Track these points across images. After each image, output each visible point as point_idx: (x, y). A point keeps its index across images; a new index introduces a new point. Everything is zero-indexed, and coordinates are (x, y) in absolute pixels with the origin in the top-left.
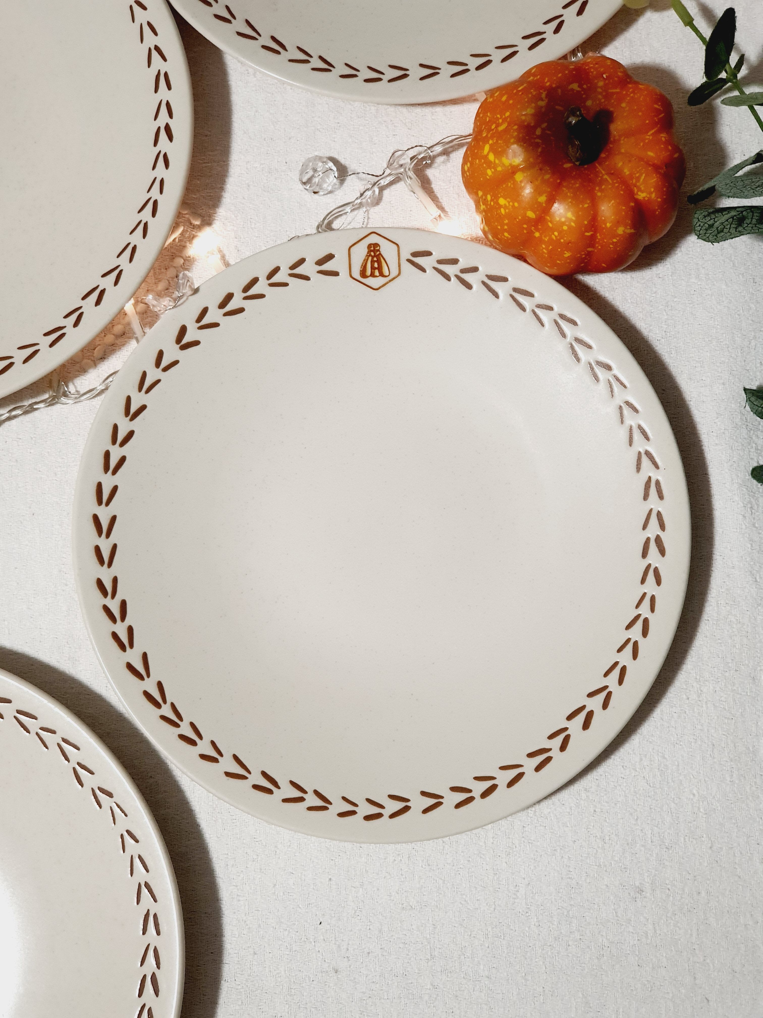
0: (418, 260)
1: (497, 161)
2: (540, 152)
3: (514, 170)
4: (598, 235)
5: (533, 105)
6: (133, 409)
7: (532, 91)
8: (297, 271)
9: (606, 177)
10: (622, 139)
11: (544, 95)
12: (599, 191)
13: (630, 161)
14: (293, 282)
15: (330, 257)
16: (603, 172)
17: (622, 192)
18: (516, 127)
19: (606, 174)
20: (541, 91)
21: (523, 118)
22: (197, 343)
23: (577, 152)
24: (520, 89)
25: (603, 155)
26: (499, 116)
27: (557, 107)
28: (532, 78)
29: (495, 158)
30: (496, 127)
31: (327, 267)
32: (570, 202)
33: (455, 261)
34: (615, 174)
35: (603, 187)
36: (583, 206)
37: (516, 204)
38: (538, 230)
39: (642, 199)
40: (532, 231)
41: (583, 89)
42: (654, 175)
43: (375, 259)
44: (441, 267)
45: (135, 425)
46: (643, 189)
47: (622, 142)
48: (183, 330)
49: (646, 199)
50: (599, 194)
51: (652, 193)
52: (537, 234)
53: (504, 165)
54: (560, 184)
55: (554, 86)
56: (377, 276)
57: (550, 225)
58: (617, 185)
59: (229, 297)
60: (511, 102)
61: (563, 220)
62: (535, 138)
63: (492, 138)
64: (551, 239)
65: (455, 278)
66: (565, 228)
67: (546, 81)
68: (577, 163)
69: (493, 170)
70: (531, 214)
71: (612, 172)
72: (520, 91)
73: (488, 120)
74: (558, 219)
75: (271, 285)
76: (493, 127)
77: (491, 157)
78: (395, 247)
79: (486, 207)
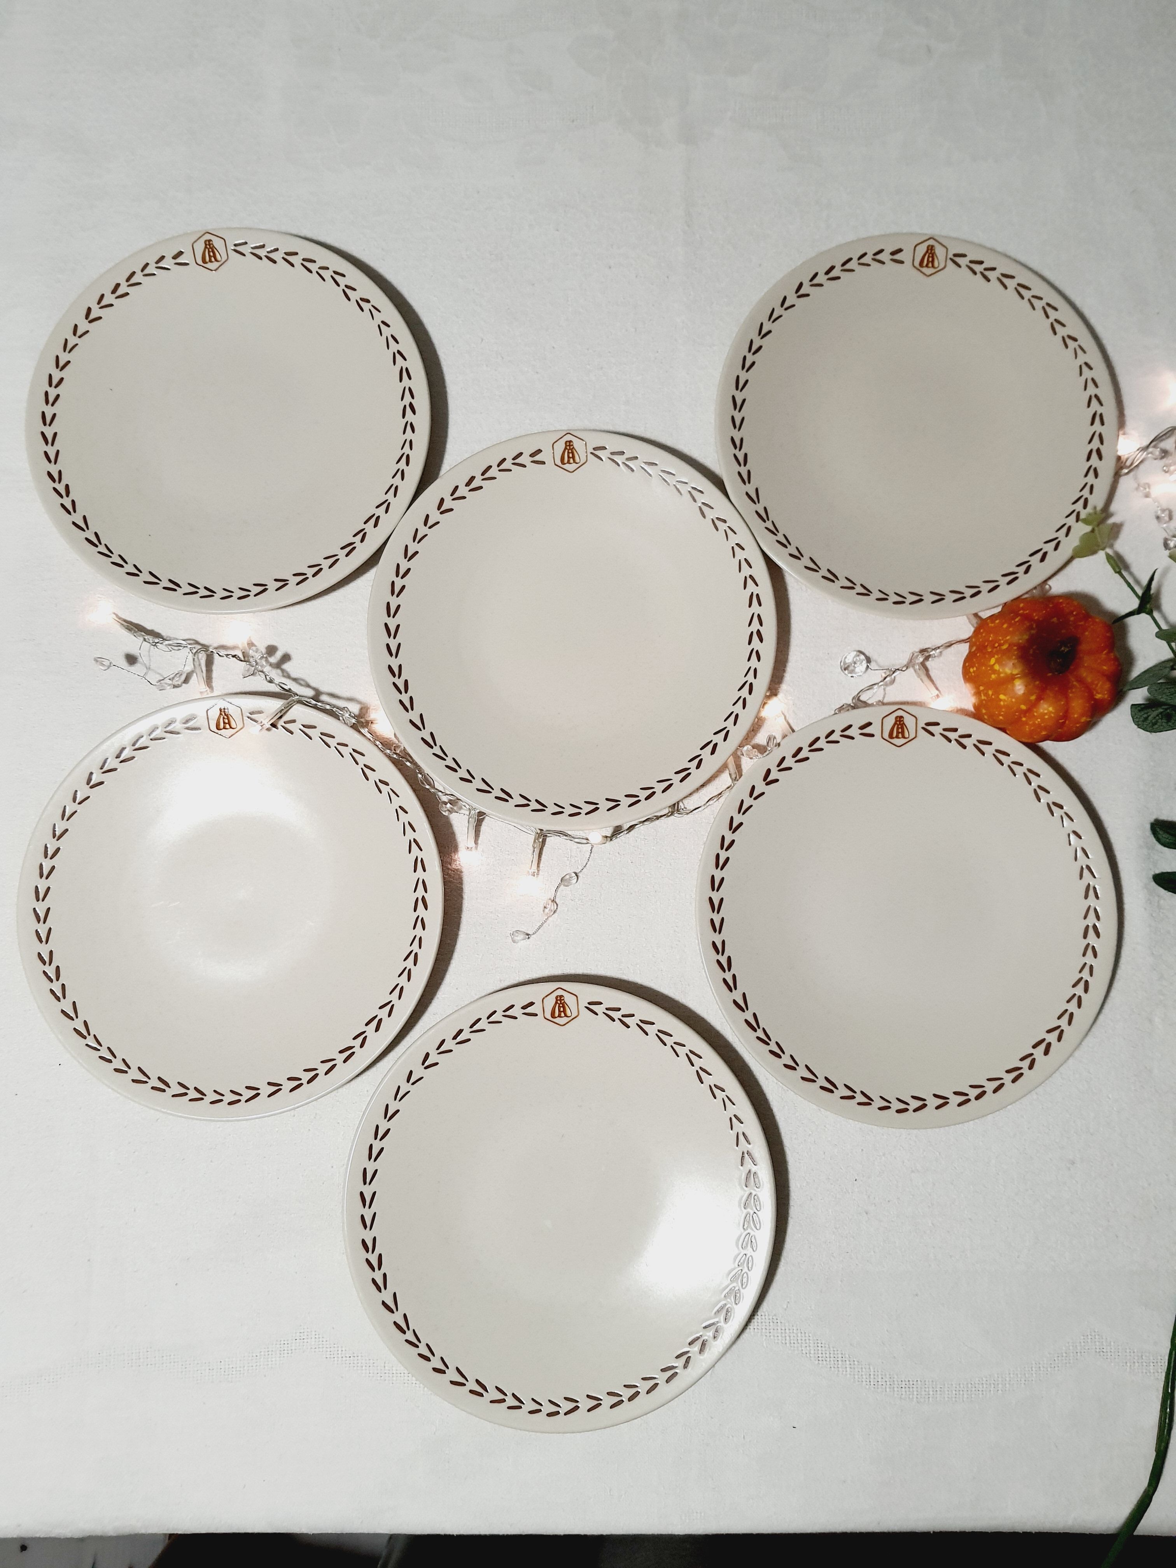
0: (930, 728)
1: (1001, 670)
2: (1032, 666)
3: (1012, 677)
5: (1027, 633)
6: (735, 825)
7: (1025, 623)
8: (846, 733)
9: (1075, 683)
10: (1086, 656)
11: (1034, 626)
12: (1070, 692)
13: (1090, 672)
14: (843, 740)
15: (869, 724)
16: (1073, 680)
17: (1086, 694)
18: (1015, 648)
19: (1075, 681)
20: (1031, 623)
21: (1019, 641)
22: (777, 781)
23: (1056, 666)
25: (1072, 667)
26: (1000, 638)
27: (1043, 634)
29: (999, 667)
30: (1000, 646)
31: (867, 731)
32: (1052, 701)
33: (955, 730)
34: (1081, 681)
35: (1074, 690)
36: (1058, 703)
37: (1012, 699)
38: (1027, 717)
39: (1099, 699)
41: (1060, 622)
42: (1108, 683)
43: (900, 726)
44: (946, 733)
45: (736, 836)
46: (1099, 691)
47: (1086, 658)
48: (769, 772)
49: (1102, 699)
50: (1071, 695)
51: (1106, 695)
52: (1024, 719)
53: (1005, 672)
54: (1045, 688)
55: (1040, 620)
56: (900, 738)
57: (1035, 714)
58: (1081, 688)
59: (800, 750)
60: (1011, 629)
61: (1045, 712)
62: (1028, 656)
63: (997, 653)
64: (1034, 723)
65: (955, 742)
66: (1046, 716)
67: (1034, 616)
68: (1056, 673)
69: (997, 675)
70: (1023, 707)
71: (1079, 679)
72: (1017, 622)
74: (1042, 711)
75: (828, 742)
76: (997, 645)
77: (997, 666)
78: (915, 719)
79: (987, 698)
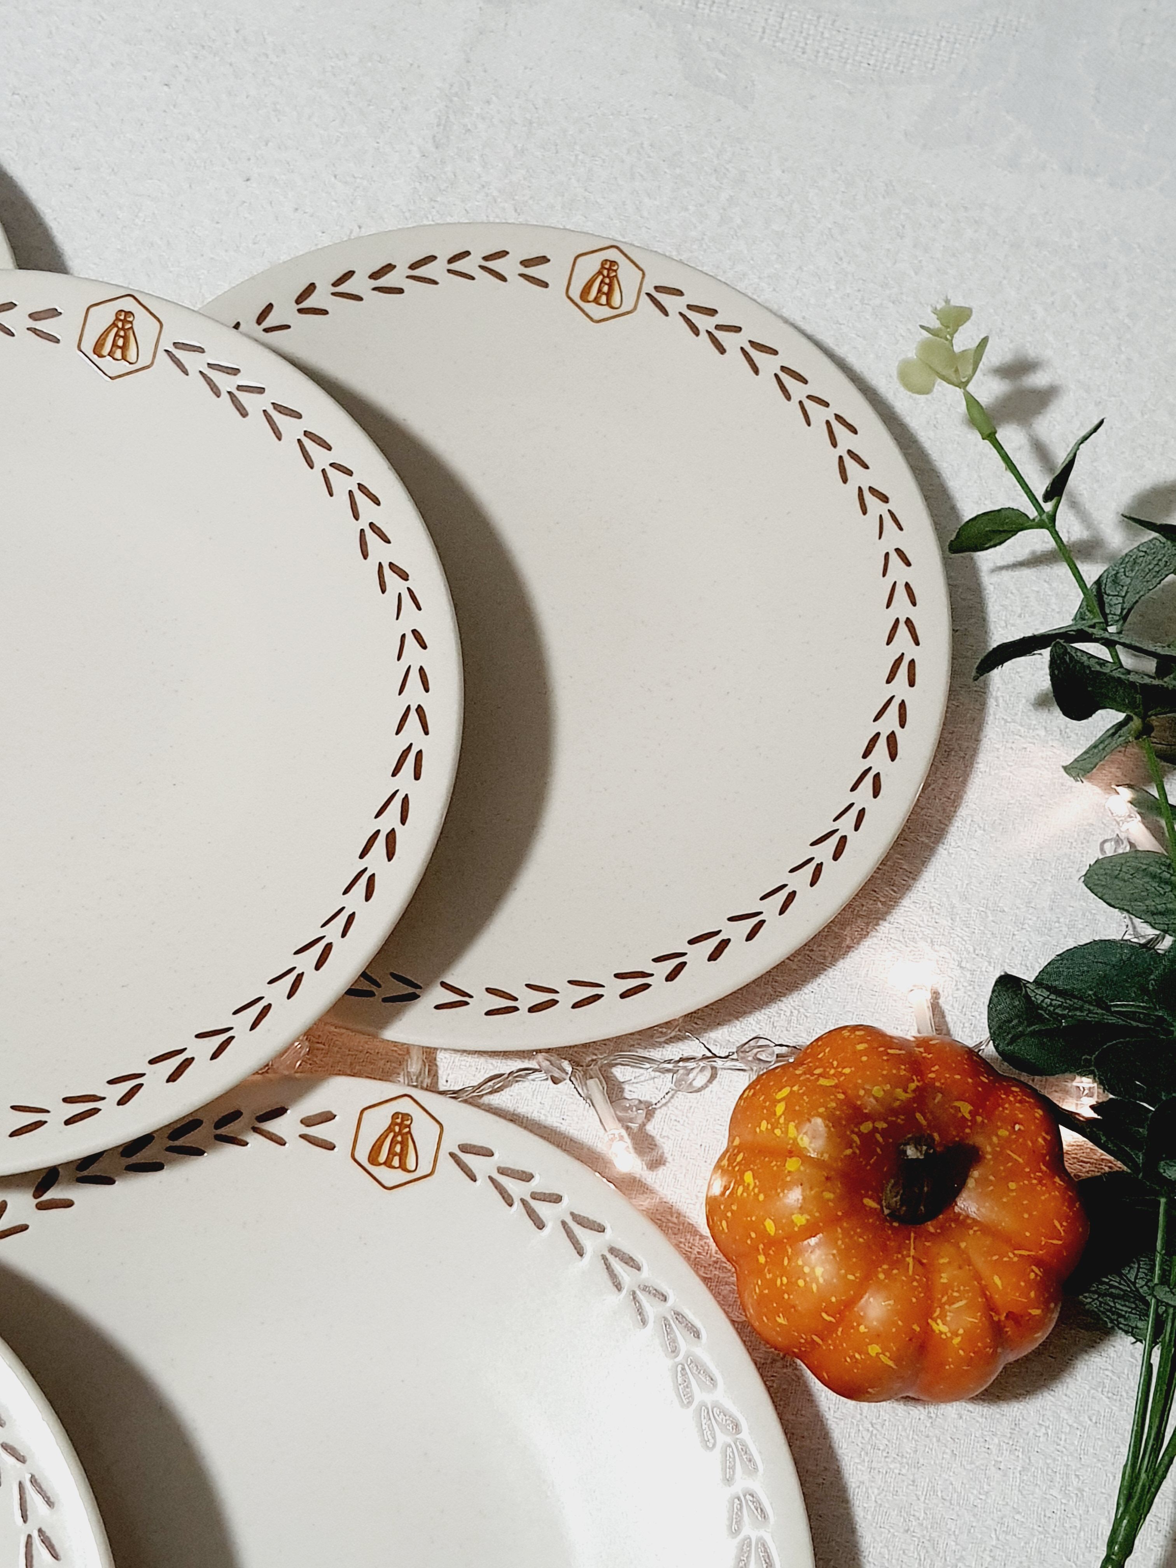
1: (782, 1120)
2: (845, 1156)
3: (794, 1151)
4: (840, 1329)
5: (888, 1087)
7: (903, 1067)
9: (910, 1260)
10: (975, 1228)
11: (912, 1086)
12: (884, 1272)
13: (960, 1268)
16: (912, 1252)
17: (914, 1300)
18: (841, 1096)
19: (913, 1257)
20: (914, 1077)
21: (862, 1093)
23: (896, 1196)
24: (890, 1051)
25: (931, 1228)
26: (835, 1063)
27: (918, 1116)
28: (922, 1050)
29: (783, 1114)
30: (820, 1075)
32: (834, 1255)
34: (926, 1268)
35: (895, 1271)
36: (846, 1274)
37: (761, 1197)
38: (767, 1255)
39: (937, 1332)
40: (758, 1250)
41: (974, 1121)
42: (979, 1314)
43: (399, 1139)
46: (948, 1319)
47: (971, 1232)
49: (943, 1336)
50: (881, 1276)
51: (957, 1335)
53: (786, 1132)
54: (839, 1219)
55: (938, 1084)
57: (786, 1262)
58: (915, 1284)
60: (864, 1059)
61: (806, 1270)
62: (853, 1132)
63: (803, 1084)
64: (774, 1281)
66: (801, 1283)
67: (933, 1069)
68: (886, 1211)
69: (769, 1126)
70: (770, 1227)
71: (925, 1261)
72: (888, 1054)
73: (820, 1056)
74: (800, 1263)
76: (817, 1071)
77: (780, 1108)
